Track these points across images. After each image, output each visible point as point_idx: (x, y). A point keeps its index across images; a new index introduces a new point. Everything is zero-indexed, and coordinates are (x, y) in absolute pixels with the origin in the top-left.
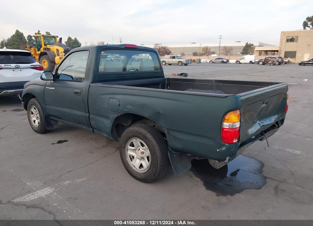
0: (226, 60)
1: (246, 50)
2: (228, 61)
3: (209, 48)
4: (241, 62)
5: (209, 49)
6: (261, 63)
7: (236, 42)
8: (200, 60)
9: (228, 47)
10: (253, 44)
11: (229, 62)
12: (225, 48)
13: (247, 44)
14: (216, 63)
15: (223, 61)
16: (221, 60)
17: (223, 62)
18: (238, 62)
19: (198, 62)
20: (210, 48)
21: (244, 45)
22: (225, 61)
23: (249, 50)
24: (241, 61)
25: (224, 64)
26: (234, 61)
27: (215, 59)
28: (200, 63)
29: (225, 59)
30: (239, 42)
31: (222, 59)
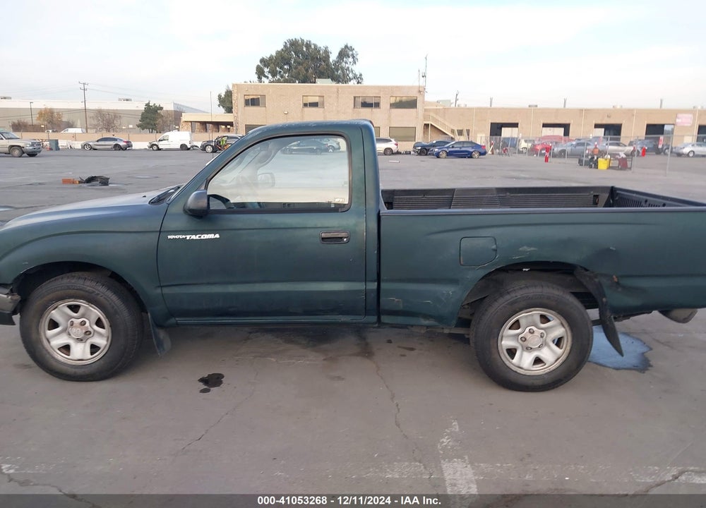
0: (125, 144)
1: (148, 120)
2: (129, 145)
3: (55, 111)
4: (160, 147)
5: (58, 114)
6: (209, 149)
7: (120, 100)
8: (57, 142)
9: (108, 112)
10: (161, 106)
11: (131, 146)
12: (100, 113)
13: (148, 105)
14: (100, 150)
15: (116, 145)
16: (113, 143)
17: (117, 147)
18: (155, 148)
19: (54, 148)
20: (60, 113)
21: (142, 107)
22: (122, 144)
23: (160, 120)
24: (162, 145)
25: (121, 152)
26: (145, 145)
27: (98, 141)
28: (58, 149)
29: (121, 140)
30: (127, 100)
31: (115, 140)
